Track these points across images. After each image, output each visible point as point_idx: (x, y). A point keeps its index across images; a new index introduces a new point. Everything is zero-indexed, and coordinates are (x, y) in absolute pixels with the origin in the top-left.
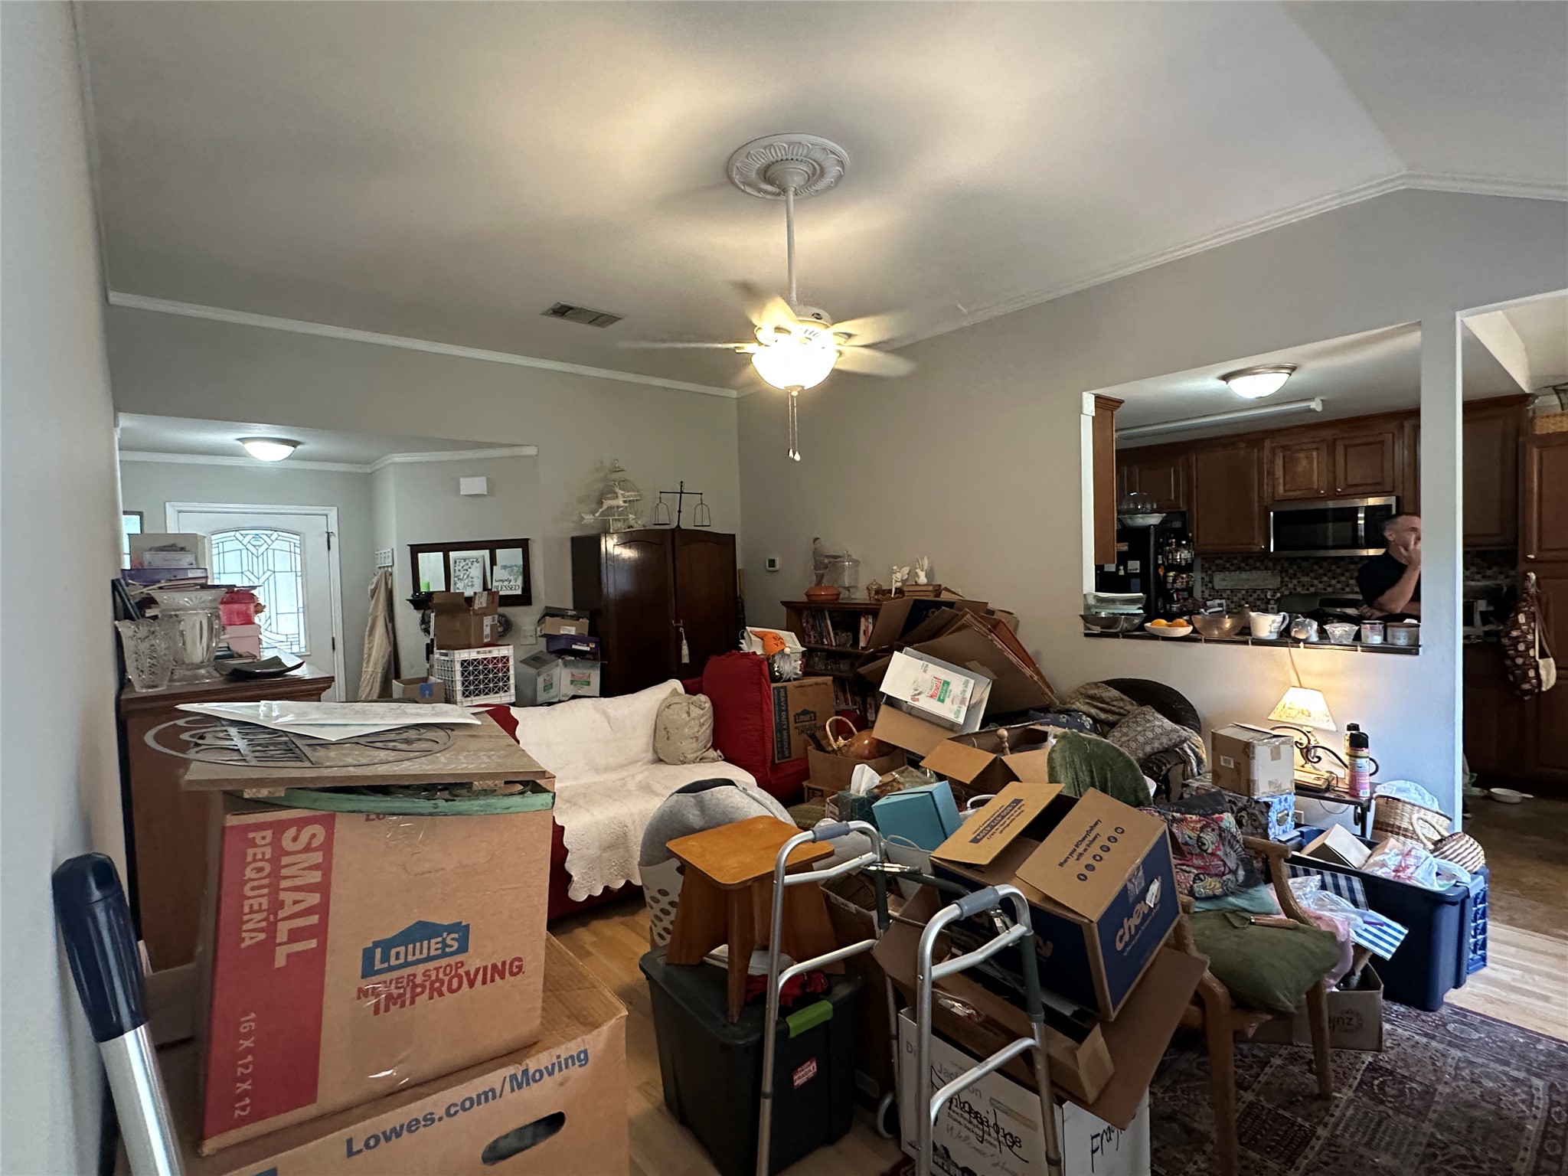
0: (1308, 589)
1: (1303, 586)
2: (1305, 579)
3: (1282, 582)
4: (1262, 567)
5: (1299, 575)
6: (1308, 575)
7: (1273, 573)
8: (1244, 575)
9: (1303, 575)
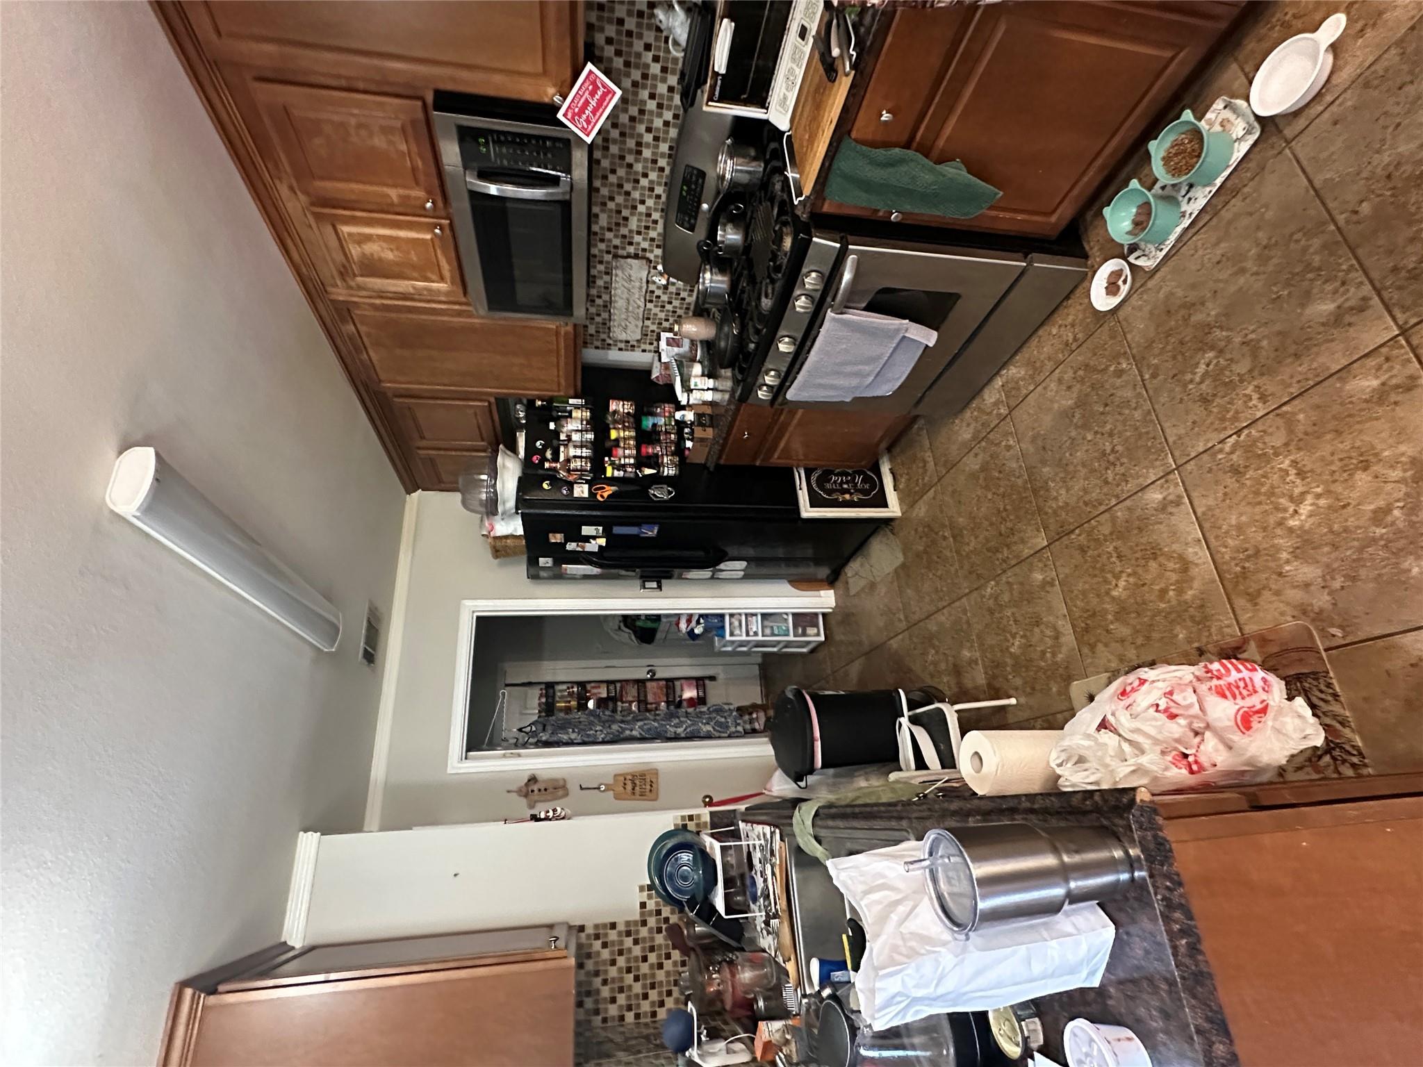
0: (655, 222)
1: (647, 228)
2: (633, 224)
3: (636, 256)
4: (607, 278)
5: (624, 231)
6: (626, 219)
7: (617, 268)
8: (620, 303)
9: (626, 226)
